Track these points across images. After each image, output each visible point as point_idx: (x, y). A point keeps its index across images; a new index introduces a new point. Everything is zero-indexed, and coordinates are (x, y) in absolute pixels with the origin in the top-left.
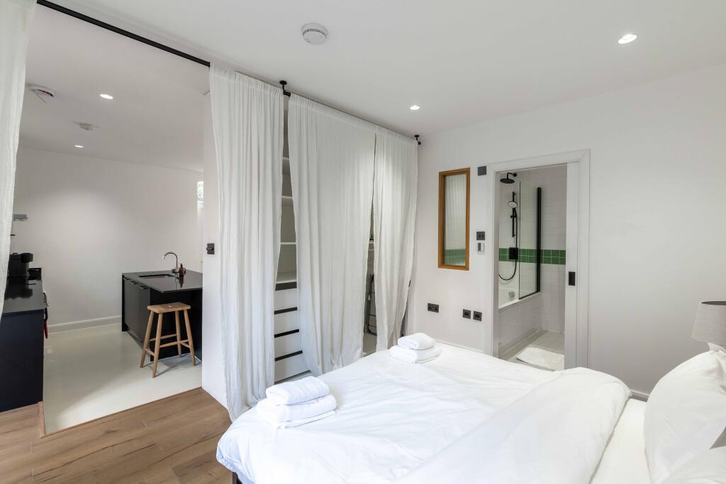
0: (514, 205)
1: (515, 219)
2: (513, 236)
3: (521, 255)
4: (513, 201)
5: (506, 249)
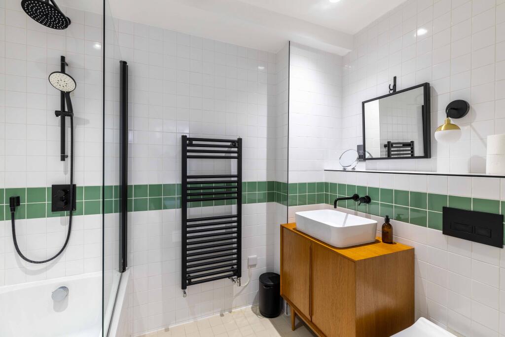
0: (64, 83)
1: (68, 119)
2: (63, 158)
3: (81, 200)
4: (63, 71)
5: (42, 190)
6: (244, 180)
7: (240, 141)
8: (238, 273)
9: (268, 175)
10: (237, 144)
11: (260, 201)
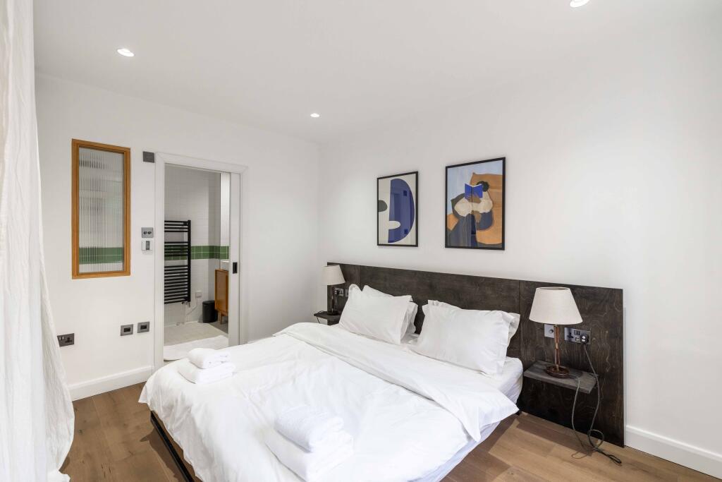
6: (192, 245)
7: (189, 222)
8: (188, 299)
9: (209, 242)
10: (188, 223)
11: (204, 257)
